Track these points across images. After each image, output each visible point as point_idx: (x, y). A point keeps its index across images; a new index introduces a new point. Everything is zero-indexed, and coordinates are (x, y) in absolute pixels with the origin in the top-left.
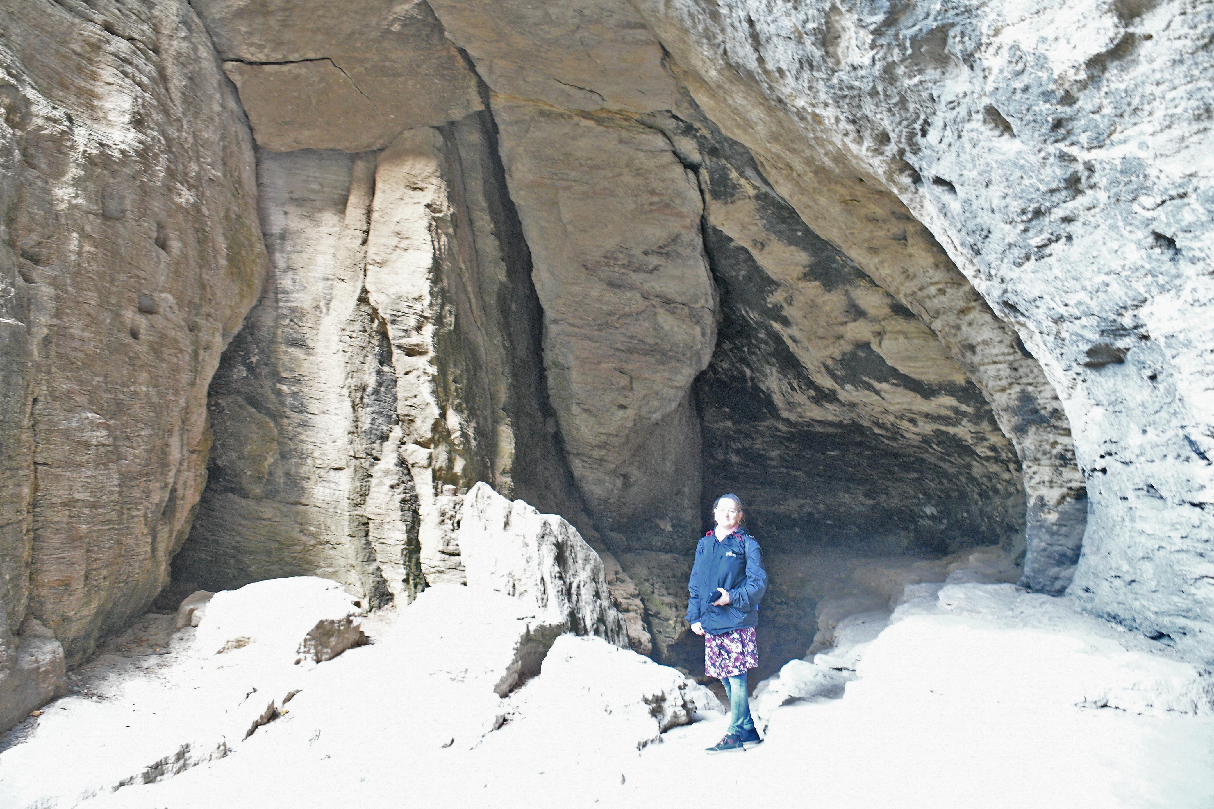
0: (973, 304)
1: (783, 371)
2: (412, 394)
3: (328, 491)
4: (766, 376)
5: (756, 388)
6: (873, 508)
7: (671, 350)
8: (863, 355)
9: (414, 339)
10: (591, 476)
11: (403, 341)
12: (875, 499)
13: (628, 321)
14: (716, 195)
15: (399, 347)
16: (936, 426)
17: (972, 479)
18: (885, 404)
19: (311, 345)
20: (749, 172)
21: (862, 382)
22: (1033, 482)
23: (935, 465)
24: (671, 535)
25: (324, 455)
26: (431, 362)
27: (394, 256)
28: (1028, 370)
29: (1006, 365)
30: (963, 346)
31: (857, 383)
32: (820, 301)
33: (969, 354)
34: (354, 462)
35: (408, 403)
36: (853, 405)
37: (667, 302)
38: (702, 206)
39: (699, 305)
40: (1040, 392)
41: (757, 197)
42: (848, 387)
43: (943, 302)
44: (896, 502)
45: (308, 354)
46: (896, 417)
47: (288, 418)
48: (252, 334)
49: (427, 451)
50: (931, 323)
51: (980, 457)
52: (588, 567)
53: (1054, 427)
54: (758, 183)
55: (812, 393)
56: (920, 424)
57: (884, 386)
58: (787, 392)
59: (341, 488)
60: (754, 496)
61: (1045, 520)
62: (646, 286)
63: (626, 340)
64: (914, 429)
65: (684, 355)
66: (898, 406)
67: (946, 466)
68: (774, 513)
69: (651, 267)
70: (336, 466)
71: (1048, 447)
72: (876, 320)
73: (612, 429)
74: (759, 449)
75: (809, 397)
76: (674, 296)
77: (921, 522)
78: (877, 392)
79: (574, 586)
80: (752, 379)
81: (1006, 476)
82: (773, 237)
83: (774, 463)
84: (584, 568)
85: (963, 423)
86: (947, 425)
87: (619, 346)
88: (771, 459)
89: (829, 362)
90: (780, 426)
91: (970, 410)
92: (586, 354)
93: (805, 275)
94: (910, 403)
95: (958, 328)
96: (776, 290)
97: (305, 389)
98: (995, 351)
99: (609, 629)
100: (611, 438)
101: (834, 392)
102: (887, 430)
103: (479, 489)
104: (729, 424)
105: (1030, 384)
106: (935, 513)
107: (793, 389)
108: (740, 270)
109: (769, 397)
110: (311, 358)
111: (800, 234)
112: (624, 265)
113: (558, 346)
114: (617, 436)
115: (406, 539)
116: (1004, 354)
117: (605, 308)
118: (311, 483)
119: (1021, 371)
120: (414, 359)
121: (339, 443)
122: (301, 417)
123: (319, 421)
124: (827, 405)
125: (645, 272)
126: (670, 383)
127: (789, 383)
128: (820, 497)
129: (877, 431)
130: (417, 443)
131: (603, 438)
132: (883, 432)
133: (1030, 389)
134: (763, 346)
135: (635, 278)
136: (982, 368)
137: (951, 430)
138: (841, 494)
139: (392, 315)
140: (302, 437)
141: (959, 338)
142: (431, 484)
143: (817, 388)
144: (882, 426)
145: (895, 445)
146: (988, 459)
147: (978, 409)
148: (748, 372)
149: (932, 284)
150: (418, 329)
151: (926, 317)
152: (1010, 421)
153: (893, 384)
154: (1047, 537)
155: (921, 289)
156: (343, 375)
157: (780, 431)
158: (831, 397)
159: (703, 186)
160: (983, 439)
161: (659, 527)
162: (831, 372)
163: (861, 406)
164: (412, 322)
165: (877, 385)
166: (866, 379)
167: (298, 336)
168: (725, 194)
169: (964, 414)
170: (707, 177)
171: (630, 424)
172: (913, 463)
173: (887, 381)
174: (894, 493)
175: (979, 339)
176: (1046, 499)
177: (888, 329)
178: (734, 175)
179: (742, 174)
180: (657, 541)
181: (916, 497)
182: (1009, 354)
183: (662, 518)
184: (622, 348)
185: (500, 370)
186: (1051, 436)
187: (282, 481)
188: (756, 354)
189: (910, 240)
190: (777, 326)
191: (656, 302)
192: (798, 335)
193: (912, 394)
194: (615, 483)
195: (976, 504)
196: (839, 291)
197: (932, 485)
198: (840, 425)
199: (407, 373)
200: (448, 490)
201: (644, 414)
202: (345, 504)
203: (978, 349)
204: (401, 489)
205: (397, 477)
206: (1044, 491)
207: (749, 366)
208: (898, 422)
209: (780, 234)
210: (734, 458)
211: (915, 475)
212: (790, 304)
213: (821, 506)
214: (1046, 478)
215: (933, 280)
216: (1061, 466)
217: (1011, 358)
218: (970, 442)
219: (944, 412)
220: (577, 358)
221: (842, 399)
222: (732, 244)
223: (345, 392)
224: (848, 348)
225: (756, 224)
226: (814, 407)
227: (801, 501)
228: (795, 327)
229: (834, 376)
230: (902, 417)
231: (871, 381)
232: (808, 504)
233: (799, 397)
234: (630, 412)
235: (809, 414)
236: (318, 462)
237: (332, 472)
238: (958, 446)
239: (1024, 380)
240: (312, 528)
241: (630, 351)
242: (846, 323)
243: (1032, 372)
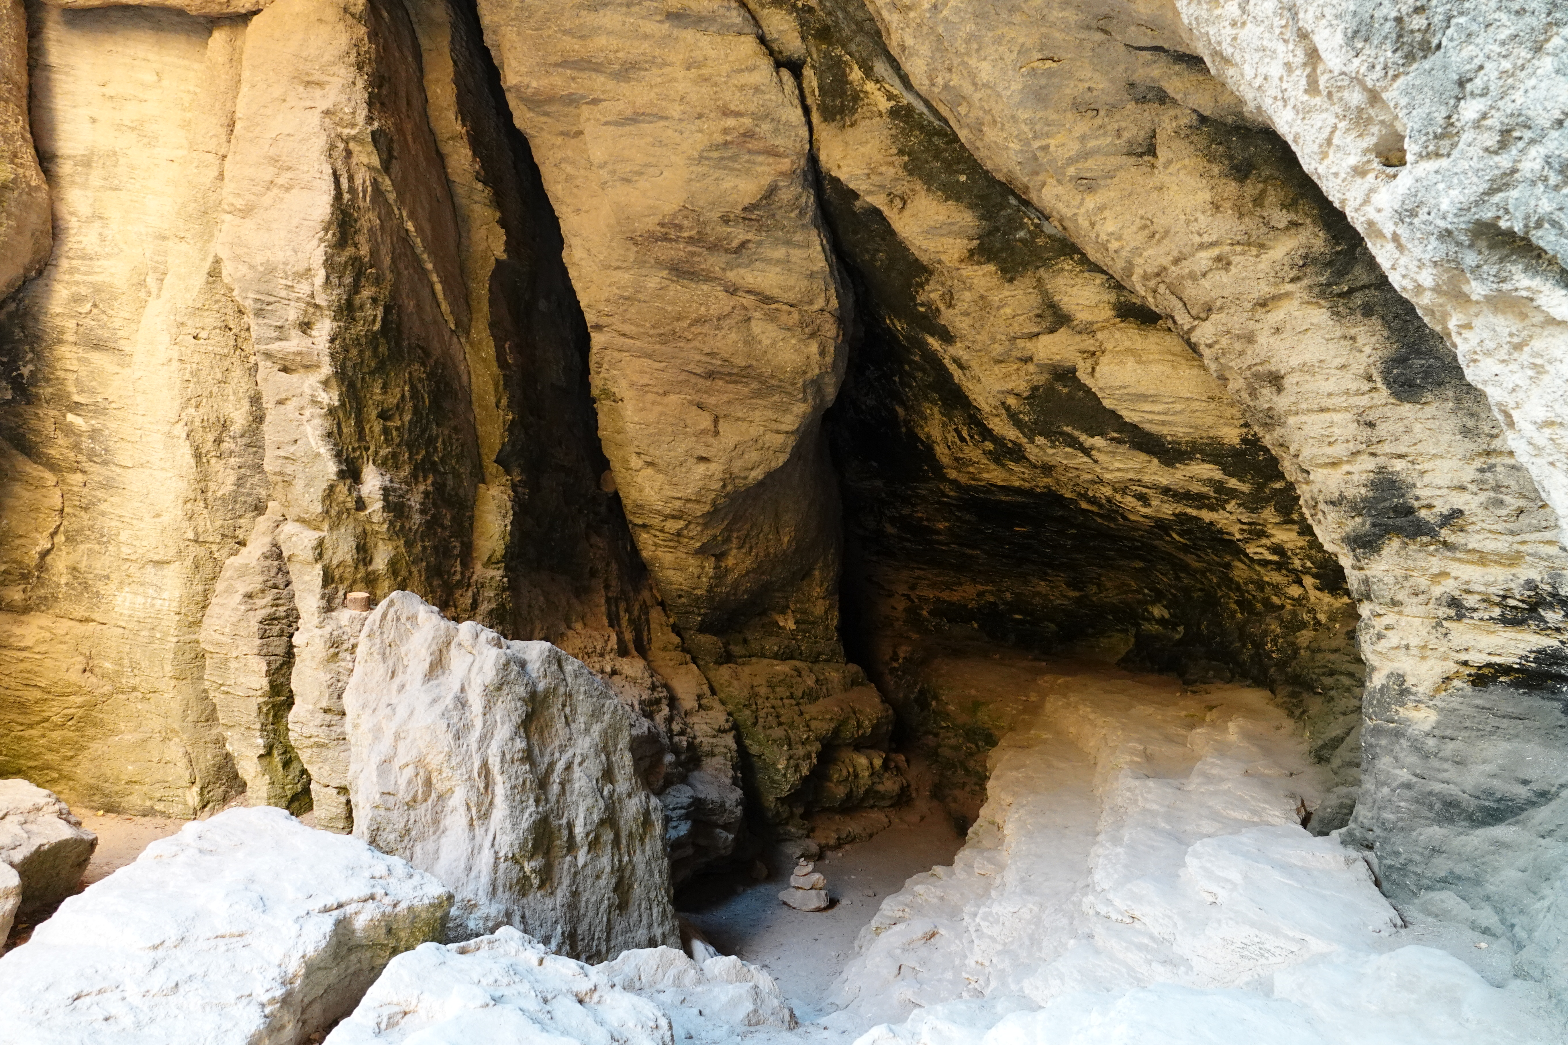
0: (1289, 287)
1: (947, 413)
2: (288, 438)
3: (140, 600)
4: (925, 419)
5: (913, 437)
6: (1078, 601)
7: (772, 376)
8: (1065, 391)
9: (295, 343)
10: (667, 558)
11: (275, 347)
12: (1080, 590)
13: (705, 329)
14: (830, 114)
15: (268, 355)
16: (1180, 508)
17: (1228, 582)
18: (1098, 470)
19: (127, 349)
20: (881, 68)
21: (1062, 434)
22: (1383, 645)
23: (1170, 554)
24: (793, 635)
25: (137, 537)
26: (326, 383)
27: (267, 200)
28: (1399, 427)
29: (1349, 416)
30: (1256, 375)
31: (1053, 435)
32: (995, 298)
33: (1267, 392)
34: (194, 549)
35: (281, 453)
36: (1048, 469)
37: (766, 299)
38: (807, 134)
39: (816, 307)
40: (1423, 473)
41: (894, 113)
42: (1040, 440)
43: (1223, 286)
44: (1111, 596)
45: (122, 366)
46: (1115, 490)
47: (84, 472)
48: (23, 328)
49: (317, 534)
50: (1192, 329)
51: (1252, 560)
52: (596, 728)
53: (1445, 543)
54: (897, 88)
55: (989, 445)
56: (1154, 503)
57: (1098, 441)
58: (953, 442)
59: (165, 595)
60: (919, 578)
61: (1407, 722)
62: (731, 275)
63: (704, 358)
64: (1144, 510)
65: (793, 384)
66: (1119, 474)
67: (1190, 559)
68: (945, 601)
69: (735, 244)
70: (156, 558)
71: (1423, 582)
72: (1089, 330)
73: (689, 492)
74: (921, 519)
75: (984, 453)
76: (775, 292)
77: (1146, 626)
78: (1087, 451)
79: (560, 766)
80: (907, 422)
81: (1295, 591)
82: (919, 186)
83: (941, 538)
84: (587, 731)
85: (1229, 507)
86: (1199, 508)
87: (691, 367)
88: (938, 532)
89: (1012, 401)
90: (946, 488)
91: (1245, 488)
92: (645, 380)
93: (972, 252)
94: (1140, 471)
95: (1250, 339)
96: (927, 281)
97: (113, 426)
98: (1330, 386)
99: (624, 834)
100: (689, 505)
101: (1019, 447)
102: (1101, 506)
103: (392, 603)
104: (879, 483)
105: (1401, 456)
106: (1167, 616)
107: (962, 439)
108: (877, 251)
109: (929, 449)
110: (128, 370)
111: (963, 178)
112: (690, 237)
113: (605, 366)
114: (698, 502)
115: (266, 687)
116: (1347, 392)
117: (669, 309)
118: (113, 586)
119: (1383, 429)
120: (293, 378)
121: (166, 519)
122: (104, 471)
123: (134, 480)
124: (1011, 465)
125: (727, 251)
126: (775, 426)
127: (956, 430)
128: (1006, 583)
129: (1084, 505)
130: (301, 520)
131: (678, 504)
132: (1094, 509)
133: (1399, 465)
134: (919, 374)
135: (714, 262)
136: (1292, 420)
137: (1207, 516)
138: (1035, 580)
139: (256, 300)
140: (103, 507)
141: (1249, 360)
142: (318, 590)
143: (998, 441)
144: (1093, 501)
145: (1112, 525)
146: (1265, 563)
147: (1260, 487)
148: (900, 411)
149: (1202, 246)
150: (305, 327)
151: (1183, 320)
152: (1340, 525)
153: (1112, 439)
154: (1412, 759)
155: (1176, 262)
156: (177, 403)
157: (948, 497)
158: (1016, 453)
159: (809, 101)
160: (1262, 534)
161: (777, 623)
162: (1014, 417)
163: (1061, 470)
164: (293, 314)
165: (1088, 441)
166: (1068, 429)
167: (106, 335)
168: (842, 110)
169: (1233, 493)
170: (815, 84)
171: (717, 485)
172: (1138, 548)
173: (1102, 434)
174: (1108, 584)
175: (1294, 362)
176: (1410, 682)
177: (1109, 346)
178: (856, 74)
179: (868, 72)
180: (771, 645)
181: (1139, 592)
182: (1359, 393)
183: (783, 611)
184: (699, 371)
185: (493, 400)
186: (1434, 560)
187: (63, 581)
188: (911, 387)
189: (1163, 154)
190: (934, 343)
191: (749, 301)
192: (964, 356)
193: (1143, 457)
194: (703, 568)
195: (1233, 616)
196: (1027, 281)
197: (1165, 580)
198: (1030, 493)
199: (280, 403)
200: (355, 600)
201: (736, 471)
202: (171, 622)
203: (1288, 382)
204: (269, 598)
205: (261, 579)
206: (1405, 664)
207: (902, 403)
208: (1118, 497)
209: (929, 180)
210: (890, 529)
211: (1139, 564)
212: (950, 306)
213: (1008, 595)
214: (1414, 641)
215: (1206, 238)
216: (1449, 618)
217: (1364, 401)
218: (1238, 536)
219: (1195, 488)
220: (632, 385)
221: (1032, 458)
222: (858, 203)
223: (180, 431)
224: (1042, 379)
225: (892, 164)
226: (993, 466)
227: (981, 588)
228: (959, 345)
229: (1018, 424)
230: (1124, 491)
231: (1077, 433)
232: (991, 592)
233: (971, 452)
234: (716, 468)
235: (985, 475)
236: (125, 550)
237: (150, 569)
238: (1214, 539)
239: (1387, 448)
240: (107, 665)
241: (710, 375)
242: (1038, 335)
243: (1408, 430)
